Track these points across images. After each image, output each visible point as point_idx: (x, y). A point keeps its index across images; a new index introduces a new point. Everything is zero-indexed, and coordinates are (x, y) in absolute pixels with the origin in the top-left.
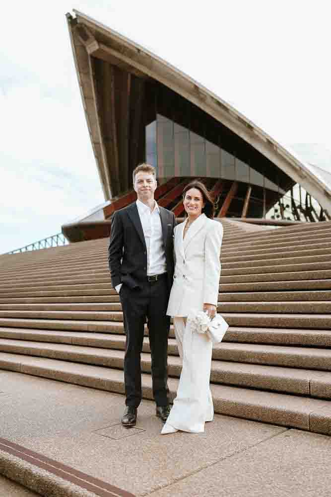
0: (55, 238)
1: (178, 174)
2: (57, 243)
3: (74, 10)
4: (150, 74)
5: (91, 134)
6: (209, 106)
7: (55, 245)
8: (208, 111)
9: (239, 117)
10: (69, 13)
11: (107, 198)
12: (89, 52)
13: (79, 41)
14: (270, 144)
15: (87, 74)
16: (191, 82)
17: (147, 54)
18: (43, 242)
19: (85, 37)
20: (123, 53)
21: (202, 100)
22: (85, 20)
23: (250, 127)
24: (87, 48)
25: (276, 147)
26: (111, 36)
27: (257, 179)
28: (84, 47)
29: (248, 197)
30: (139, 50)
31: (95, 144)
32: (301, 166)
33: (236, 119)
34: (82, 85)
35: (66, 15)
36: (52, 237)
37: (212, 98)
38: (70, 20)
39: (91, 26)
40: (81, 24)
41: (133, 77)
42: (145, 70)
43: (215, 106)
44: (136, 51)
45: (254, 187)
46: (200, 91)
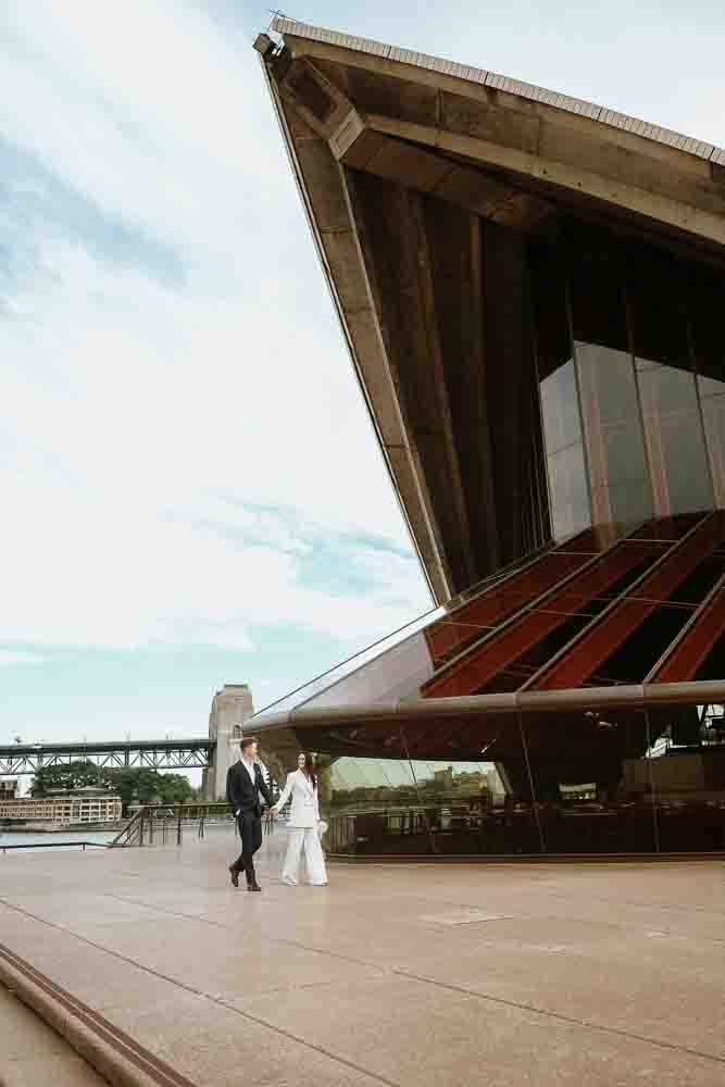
3: (277, 22)
10: (262, 36)
11: (439, 600)
12: (338, 152)
13: (306, 125)
16: (693, 156)
17: (521, 98)
19: (323, 107)
20: (440, 125)
24: (331, 142)
28: (323, 146)
30: (492, 92)
31: (389, 447)
44: (482, 96)
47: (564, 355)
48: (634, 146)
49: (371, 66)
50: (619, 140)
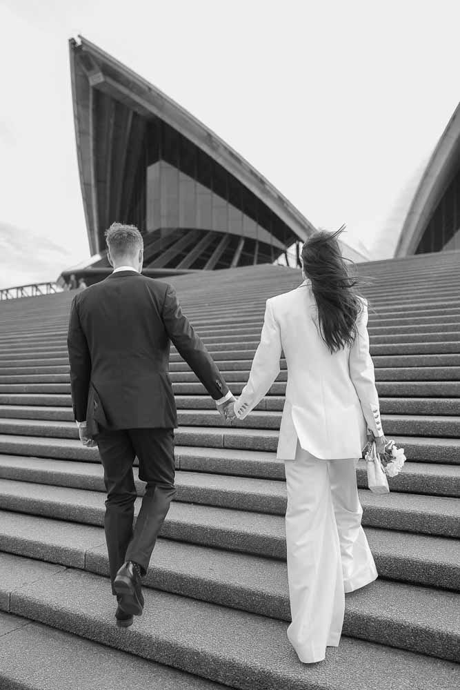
1: (182, 225)
3: (79, 36)
4: (160, 115)
5: (82, 173)
6: (220, 155)
8: (220, 161)
9: (251, 171)
10: (73, 39)
12: (92, 83)
13: (81, 70)
14: (281, 201)
15: (86, 107)
16: (205, 131)
17: (158, 94)
19: (89, 67)
20: (131, 89)
21: (214, 149)
22: (91, 48)
23: (261, 182)
24: (90, 79)
26: (119, 70)
27: (265, 236)
28: (86, 78)
30: (150, 89)
31: (85, 185)
34: (78, 118)
35: (70, 40)
37: (226, 148)
38: (73, 45)
39: (98, 56)
40: (86, 52)
41: (135, 114)
42: (155, 111)
43: (229, 157)
44: (147, 89)
45: (261, 244)
46: (213, 139)
48: (188, 119)
49: (111, 64)
50: (185, 117)
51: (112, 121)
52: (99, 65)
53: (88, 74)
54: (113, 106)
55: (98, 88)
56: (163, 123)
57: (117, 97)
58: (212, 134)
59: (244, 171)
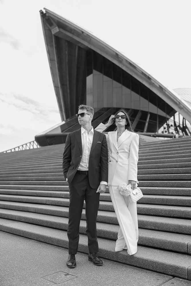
0: (32, 143)
1: (105, 106)
2: (33, 146)
3: (44, 9)
4: (89, 46)
5: (54, 81)
6: (124, 65)
7: (32, 148)
8: (124, 68)
9: (142, 72)
10: (41, 10)
11: (63, 120)
12: (53, 33)
13: (47, 26)
14: (161, 88)
15: (52, 46)
16: (113, 51)
17: (87, 34)
18: (24, 146)
19: (51, 24)
20: (73, 34)
21: (120, 62)
22: (51, 14)
23: (149, 78)
24: (52, 30)
25: (165, 90)
26: (67, 24)
27: (153, 109)
28: (50, 31)
29: (148, 120)
30: (83, 32)
31: (56, 87)
32: (180, 102)
33: (141, 73)
34: (49, 52)
35: (40, 11)
36: (30, 143)
37: (127, 61)
38: (42, 14)
40: (48, 16)
41: (79, 48)
42: (86, 44)
43: (129, 66)
44: (81, 32)
45: (151, 114)
46: (119, 56)
47: (91, 73)
48: (104, 47)
49: (61, 21)
51: (67, 52)
52: (55, 23)
53: (50, 28)
54: (67, 44)
55: (57, 35)
56: (94, 51)
57: (68, 39)
58: (119, 54)
59: (139, 73)
